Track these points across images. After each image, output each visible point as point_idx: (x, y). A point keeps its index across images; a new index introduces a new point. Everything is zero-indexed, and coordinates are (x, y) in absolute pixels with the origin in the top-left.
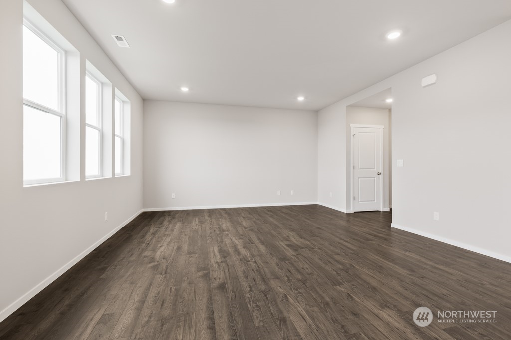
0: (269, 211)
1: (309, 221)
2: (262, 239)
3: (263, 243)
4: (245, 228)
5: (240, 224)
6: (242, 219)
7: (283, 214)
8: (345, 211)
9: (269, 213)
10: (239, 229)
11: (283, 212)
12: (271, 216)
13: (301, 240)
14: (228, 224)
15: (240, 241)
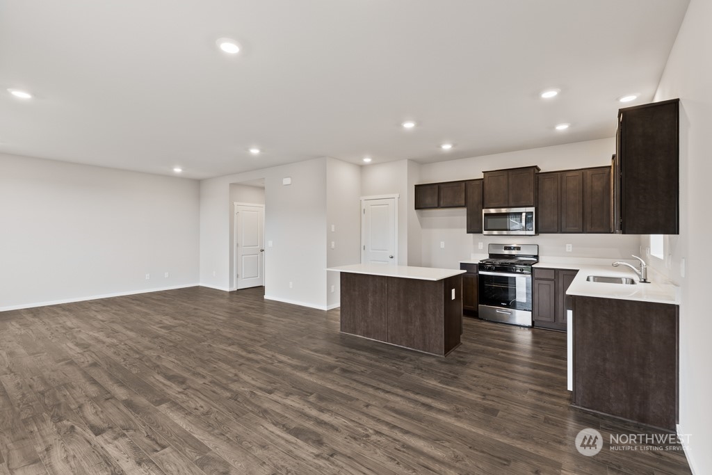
0: (133, 300)
1: (186, 304)
2: (130, 327)
3: (131, 330)
4: (103, 321)
5: (95, 319)
6: (96, 313)
7: (153, 301)
8: (228, 289)
9: (134, 302)
10: (95, 323)
11: (153, 299)
12: (138, 305)
13: (175, 321)
14: (75, 321)
15: (101, 333)
